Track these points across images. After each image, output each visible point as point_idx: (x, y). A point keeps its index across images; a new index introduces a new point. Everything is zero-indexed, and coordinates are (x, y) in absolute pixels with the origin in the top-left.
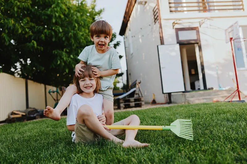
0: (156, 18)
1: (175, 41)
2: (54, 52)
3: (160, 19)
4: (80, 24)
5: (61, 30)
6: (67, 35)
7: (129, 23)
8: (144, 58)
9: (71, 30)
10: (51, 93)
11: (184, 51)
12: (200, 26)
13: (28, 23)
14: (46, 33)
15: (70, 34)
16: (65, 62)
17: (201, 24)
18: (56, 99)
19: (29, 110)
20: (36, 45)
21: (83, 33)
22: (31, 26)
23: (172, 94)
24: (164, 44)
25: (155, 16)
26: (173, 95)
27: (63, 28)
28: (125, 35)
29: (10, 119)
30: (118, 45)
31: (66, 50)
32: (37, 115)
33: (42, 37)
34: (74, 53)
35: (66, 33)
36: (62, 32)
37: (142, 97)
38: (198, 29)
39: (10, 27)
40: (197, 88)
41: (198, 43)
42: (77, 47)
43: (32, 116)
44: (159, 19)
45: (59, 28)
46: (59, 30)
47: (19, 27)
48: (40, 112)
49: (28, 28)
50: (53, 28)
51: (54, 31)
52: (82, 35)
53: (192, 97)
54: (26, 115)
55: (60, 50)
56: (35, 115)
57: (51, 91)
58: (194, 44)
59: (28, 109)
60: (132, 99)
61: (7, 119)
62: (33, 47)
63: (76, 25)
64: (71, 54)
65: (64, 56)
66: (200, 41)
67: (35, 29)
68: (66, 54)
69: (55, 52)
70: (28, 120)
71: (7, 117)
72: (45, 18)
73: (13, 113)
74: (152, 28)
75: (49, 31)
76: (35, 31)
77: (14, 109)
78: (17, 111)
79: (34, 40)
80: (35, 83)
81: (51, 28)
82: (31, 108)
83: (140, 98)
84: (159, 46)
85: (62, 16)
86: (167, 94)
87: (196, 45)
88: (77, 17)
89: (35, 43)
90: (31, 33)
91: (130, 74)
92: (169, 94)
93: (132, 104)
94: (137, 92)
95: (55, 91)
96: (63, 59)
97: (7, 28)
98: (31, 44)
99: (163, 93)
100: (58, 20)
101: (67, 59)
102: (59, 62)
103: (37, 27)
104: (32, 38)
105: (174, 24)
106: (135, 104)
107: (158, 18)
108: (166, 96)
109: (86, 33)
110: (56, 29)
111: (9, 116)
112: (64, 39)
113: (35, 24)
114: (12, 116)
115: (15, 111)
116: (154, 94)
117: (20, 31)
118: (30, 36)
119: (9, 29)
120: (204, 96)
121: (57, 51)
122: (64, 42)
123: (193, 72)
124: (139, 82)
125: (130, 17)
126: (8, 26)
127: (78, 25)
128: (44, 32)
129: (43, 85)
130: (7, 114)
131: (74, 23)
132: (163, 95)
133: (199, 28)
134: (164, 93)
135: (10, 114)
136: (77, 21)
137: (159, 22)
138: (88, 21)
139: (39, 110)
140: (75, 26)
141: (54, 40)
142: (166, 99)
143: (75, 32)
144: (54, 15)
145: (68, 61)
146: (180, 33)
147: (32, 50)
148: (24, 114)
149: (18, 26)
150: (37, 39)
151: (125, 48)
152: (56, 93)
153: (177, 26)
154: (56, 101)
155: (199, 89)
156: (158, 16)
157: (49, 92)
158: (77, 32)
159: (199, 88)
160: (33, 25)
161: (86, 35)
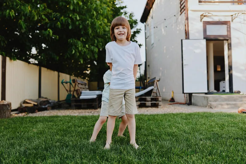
0: (183, 8)
1: (202, 36)
2: (69, 40)
3: (187, 11)
4: (99, 12)
5: (78, 18)
6: (84, 23)
7: (151, 10)
8: (165, 52)
9: (89, 18)
10: (64, 84)
11: (211, 45)
12: (232, 21)
13: (44, 9)
14: (62, 20)
15: (88, 22)
16: (80, 52)
17: (233, 18)
18: (68, 90)
19: (42, 100)
20: (51, 34)
21: (102, 22)
22: (48, 13)
23: (193, 94)
24: (189, 39)
25: (181, 5)
26: (194, 96)
27: (81, 16)
28: (147, 22)
29: (22, 107)
30: (138, 33)
31: (82, 40)
32: (48, 106)
33: (58, 25)
34: (90, 44)
35: (83, 21)
36: (79, 20)
37: (160, 96)
38: (230, 24)
39: (27, 14)
40: (221, 89)
41: (227, 40)
42: (94, 37)
43: (43, 107)
44: (186, 9)
45: (76, 16)
46: (76, 18)
47: (35, 14)
48: (52, 104)
49: (44, 15)
50: (70, 16)
51: (71, 18)
52: (101, 24)
53: (216, 101)
54: (38, 104)
55: (76, 39)
56: (46, 106)
57: (64, 81)
58: (223, 40)
59: (40, 99)
60: (149, 98)
61: (19, 107)
62: (49, 35)
63: (95, 13)
64: (87, 44)
65: (80, 45)
66: (230, 38)
67: (51, 16)
68: (82, 44)
69: (71, 41)
70: (39, 111)
71: (20, 106)
72: (62, 5)
73: (25, 102)
74: (177, 19)
75: (66, 18)
76: (51, 17)
77: (27, 98)
78: (29, 100)
79: (50, 28)
80: (49, 70)
81: (68, 15)
82: (43, 98)
83: (157, 97)
84: (183, 40)
85: (81, 4)
86: (188, 95)
87: (225, 41)
88: (97, 5)
89: (51, 31)
90: (47, 20)
91: (149, 66)
92: (190, 95)
93: (149, 103)
94: (155, 91)
95: (69, 82)
96: (78, 48)
97: (24, 15)
98: (47, 32)
99: (183, 93)
100: (75, 7)
101: (82, 49)
102: (74, 52)
103: (53, 14)
104: (48, 25)
105: (202, 17)
106: (151, 104)
107: (184, 8)
108: (187, 96)
109: (105, 23)
110: (73, 17)
111: (21, 105)
112: (81, 27)
113: (52, 11)
114: (24, 105)
115: (27, 99)
116: (173, 91)
117: (36, 18)
118: (47, 23)
119: (25, 15)
120: (229, 101)
121: (72, 40)
122: (80, 30)
123: (219, 69)
124: (158, 80)
125: (153, 4)
126: (24, 12)
127: (96, 14)
128: (60, 20)
129: (56, 73)
130: (20, 102)
131: (93, 11)
132: (184, 94)
133: (231, 22)
134: (185, 93)
135: (22, 103)
136: (96, 9)
137: (185, 13)
138: (107, 10)
139: (50, 101)
140: (93, 14)
141: (70, 27)
142: (186, 99)
143: (93, 21)
144: (72, 2)
145: (84, 51)
146: (208, 27)
147: (47, 38)
148: (36, 104)
149: (34, 12)
150: (53, 26)
151: (146, 38)
152: (69, 84)
153: (205, 19)
154: (69, 92)
155: (224, 91)
156: (184, 6)
157: (62, 83)
158: (94, 21)
159: (224, 89)
160: (50, 11)
161: (105, 25)
